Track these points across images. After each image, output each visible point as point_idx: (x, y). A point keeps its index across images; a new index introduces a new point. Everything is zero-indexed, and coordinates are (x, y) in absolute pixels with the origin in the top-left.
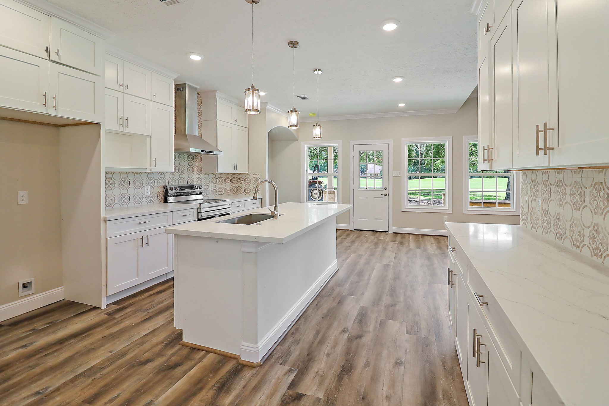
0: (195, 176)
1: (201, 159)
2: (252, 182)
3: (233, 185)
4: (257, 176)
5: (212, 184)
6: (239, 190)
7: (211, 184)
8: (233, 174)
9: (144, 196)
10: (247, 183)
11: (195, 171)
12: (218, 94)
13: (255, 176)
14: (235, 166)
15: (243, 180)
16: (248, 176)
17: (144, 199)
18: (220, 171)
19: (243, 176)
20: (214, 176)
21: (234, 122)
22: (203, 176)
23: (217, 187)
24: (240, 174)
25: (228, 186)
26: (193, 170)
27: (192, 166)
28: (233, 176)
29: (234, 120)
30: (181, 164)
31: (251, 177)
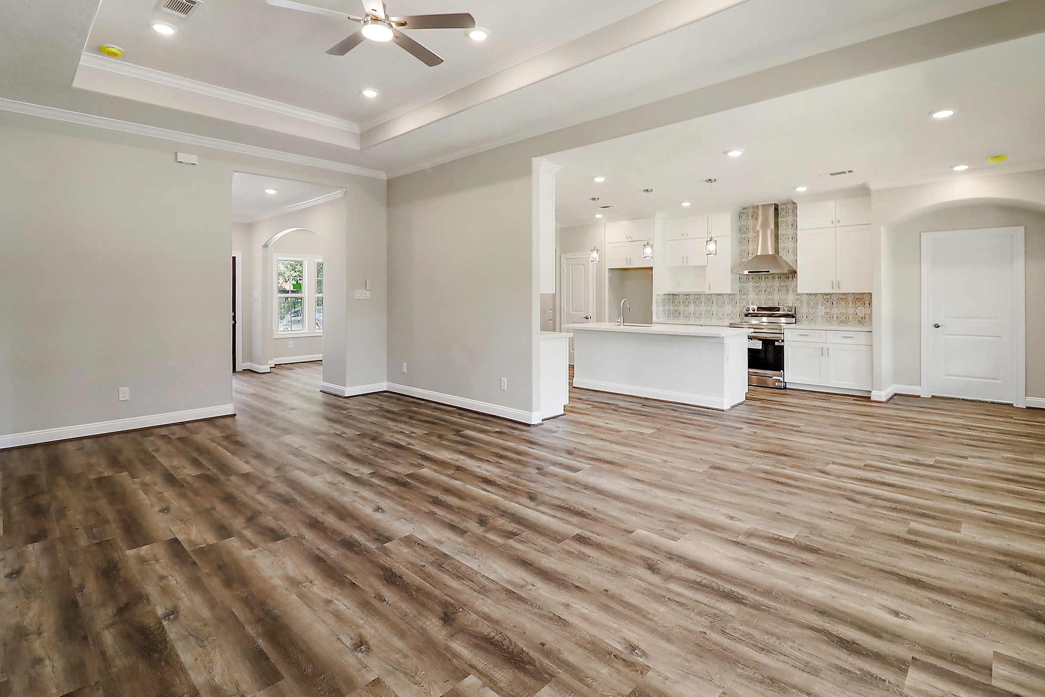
0: (791, 297)
9: (726, 314)
11: (790, 291)
14: (836, 284)
17: (726, 316)
18: (800, 290)
21: (835, 224)
27: (787, 287)
30: (770, 284)
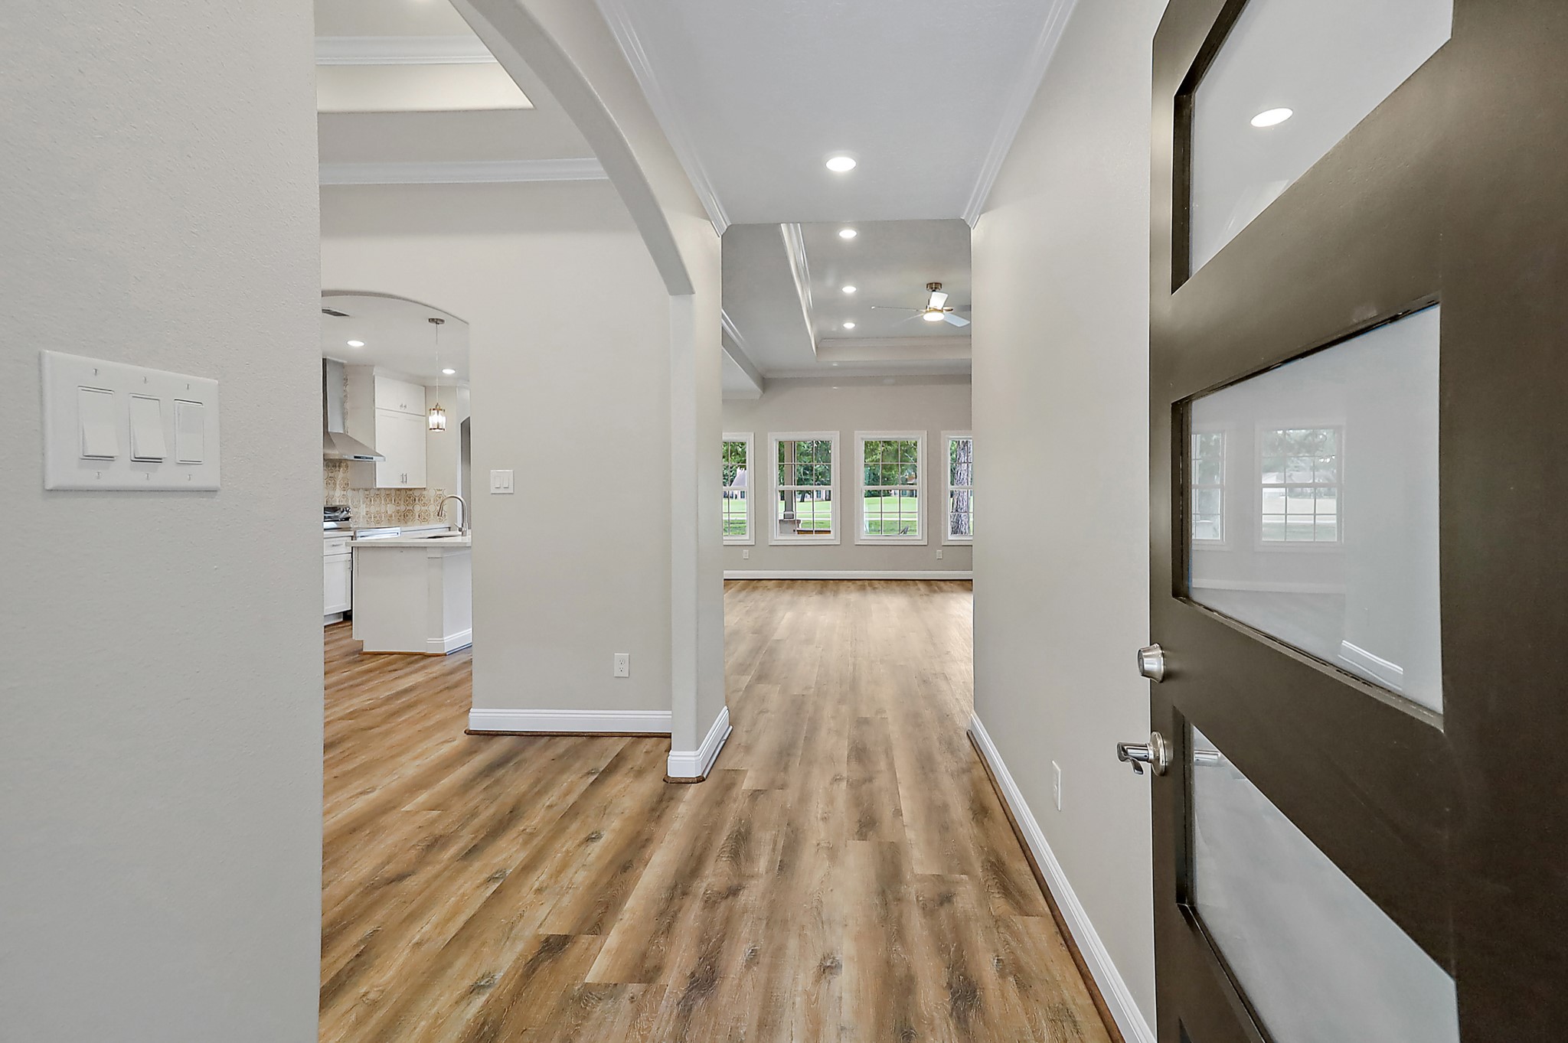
0: (338, 493)
1: (347, 467)
2: (432, 502)
3: (398, 508)
4: (441, 492)
5: (365, 506)
6: (410, 516)
7: (363, 506)
8: (399, 489)
10: (425, 505)
11: (338, 486)
12: (376, 371)
13: (438, 493)
14: (405, 478)
15: (417, 499)
16: (425, 493)
18: (380, 484)
19: (417, 493)
20: (367, 493)
21: (403, 410)
22: (350, 493)
23: (373, 509)
24: (411, 489)
25: (391, 508)
26: (335, 484)
28: (398, 492)
29: (401, 406)
30: (331, 476)
31: (431, 493)
